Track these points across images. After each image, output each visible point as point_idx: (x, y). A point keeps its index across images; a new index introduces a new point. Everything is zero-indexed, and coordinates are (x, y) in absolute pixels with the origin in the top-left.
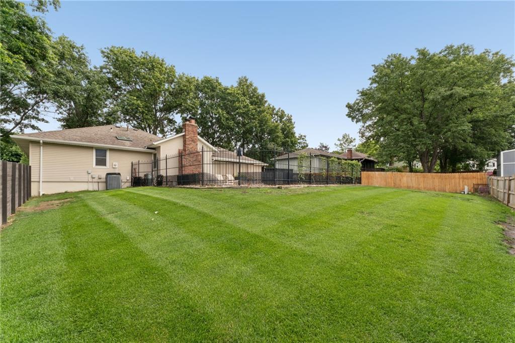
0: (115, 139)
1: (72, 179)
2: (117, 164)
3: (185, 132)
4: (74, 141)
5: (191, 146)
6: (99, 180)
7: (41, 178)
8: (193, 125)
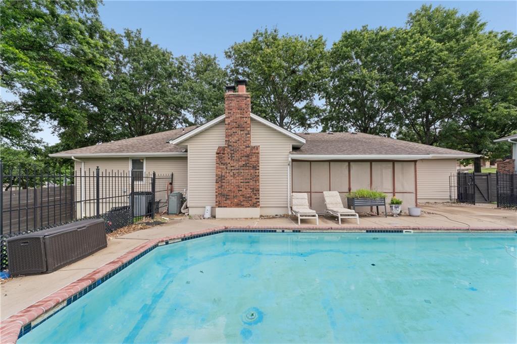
7: (82, 198)
8: (239, 96)
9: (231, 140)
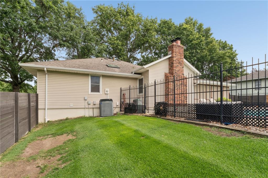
0: (106, 66)
1: (72, 105)
2: (108, 90)
3: (172, 53)
4: (73, 68)
5: (177, 69)
6: (94, 106)
7: (46, 105)
8: (179, 46)
9: (176, 70)
